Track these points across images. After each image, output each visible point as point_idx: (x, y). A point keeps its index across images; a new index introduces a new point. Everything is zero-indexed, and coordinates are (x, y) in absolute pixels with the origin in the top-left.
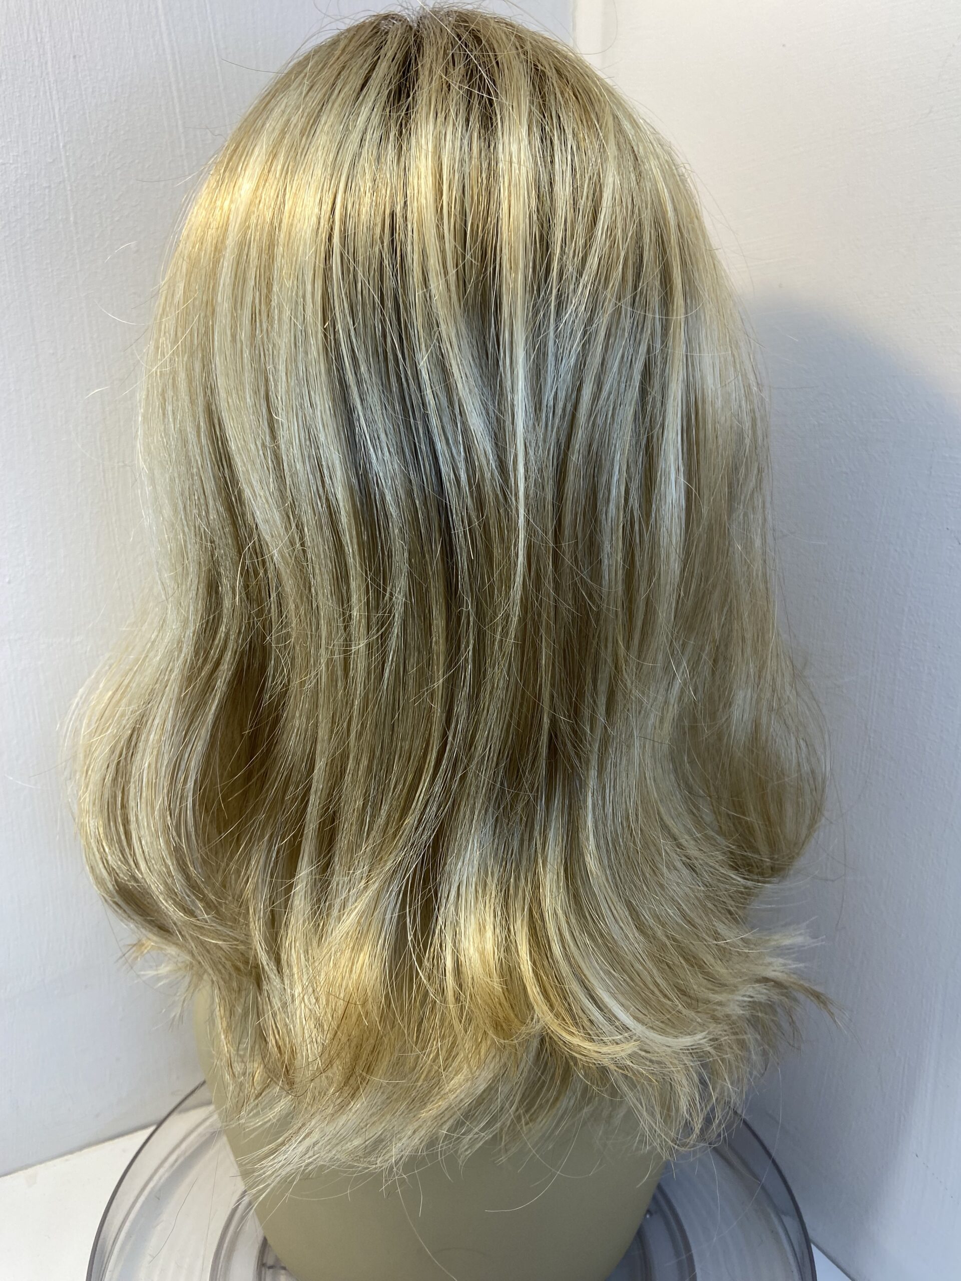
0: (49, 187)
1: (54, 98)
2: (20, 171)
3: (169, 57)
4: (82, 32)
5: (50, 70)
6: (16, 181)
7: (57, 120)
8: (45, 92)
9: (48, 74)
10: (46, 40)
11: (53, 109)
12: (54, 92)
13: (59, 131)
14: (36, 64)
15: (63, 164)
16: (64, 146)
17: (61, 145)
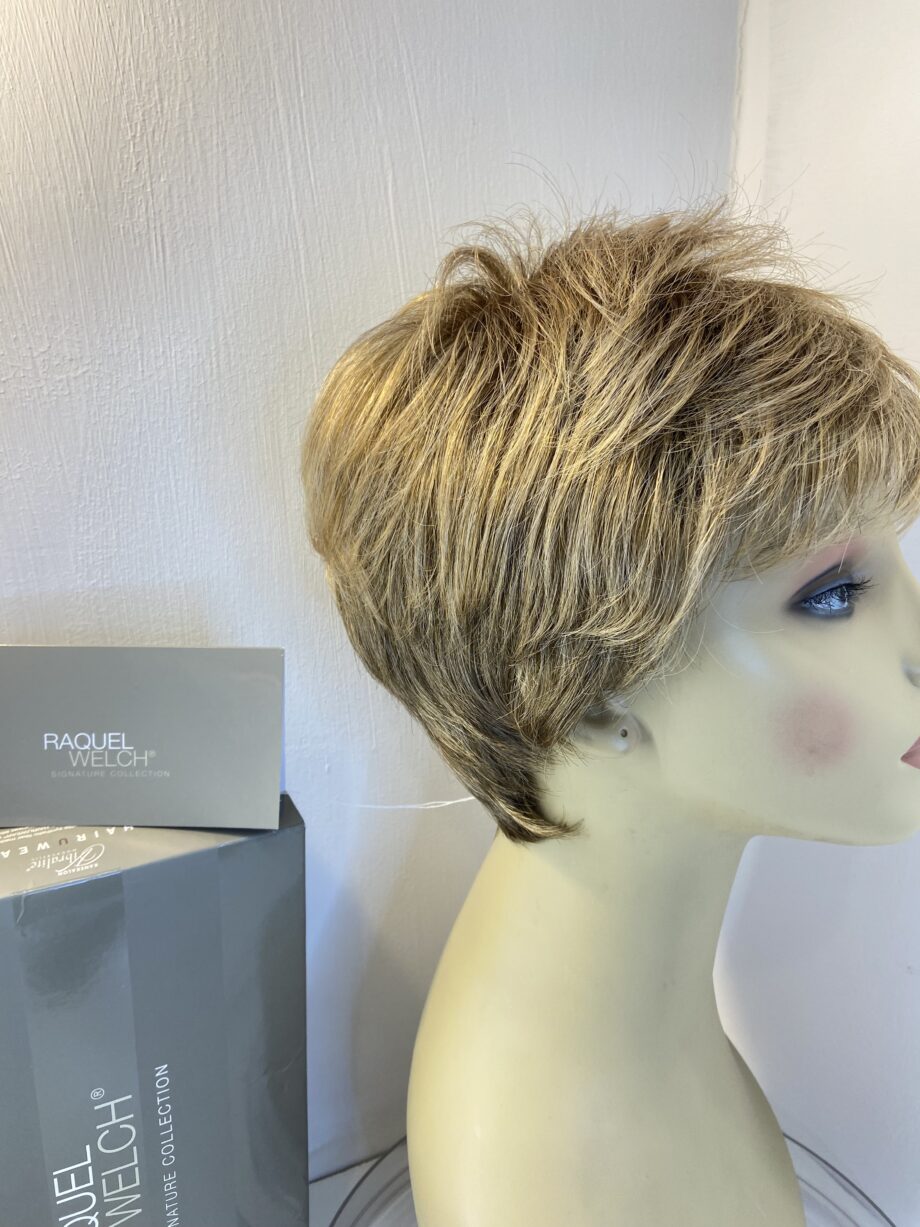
0: (300, 372)
1: (307, 295)
2: (277, 360)
3: (397, 251)
4: (329, 236)
5: (303, 272)
6: (275, 369)
7: (308, 315)
8: (299, 291)
9: (301, 276)
10: (301, 247)
11: (305, 306)
12: (306, 291)
13: (309, 323)
14: (293, 267)
15: (312, 350)
16: (313, 337)
17: (311, 335)
